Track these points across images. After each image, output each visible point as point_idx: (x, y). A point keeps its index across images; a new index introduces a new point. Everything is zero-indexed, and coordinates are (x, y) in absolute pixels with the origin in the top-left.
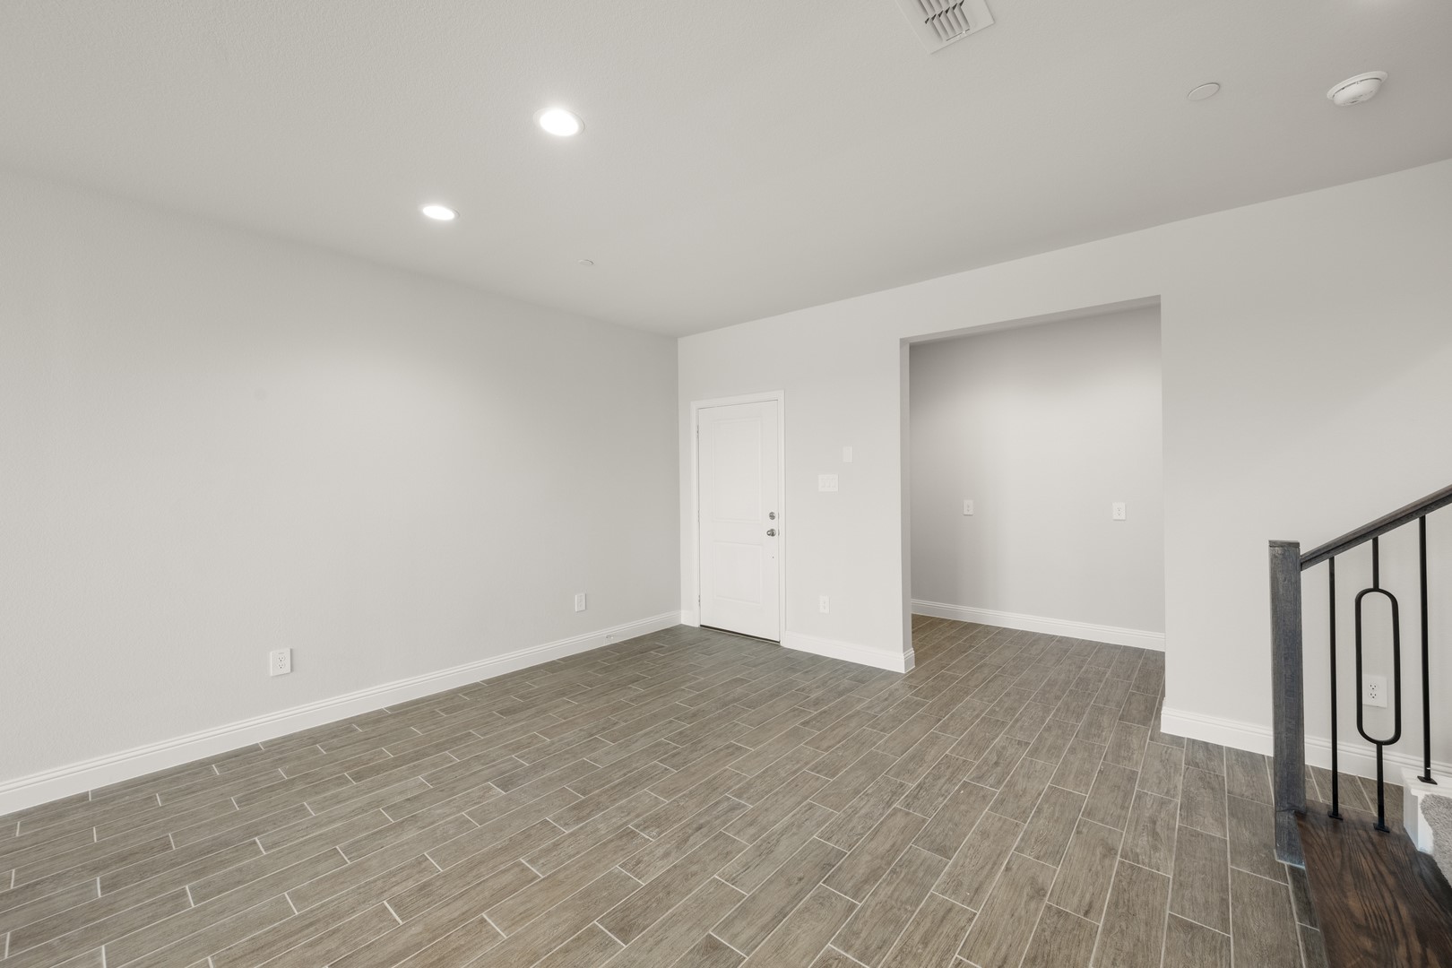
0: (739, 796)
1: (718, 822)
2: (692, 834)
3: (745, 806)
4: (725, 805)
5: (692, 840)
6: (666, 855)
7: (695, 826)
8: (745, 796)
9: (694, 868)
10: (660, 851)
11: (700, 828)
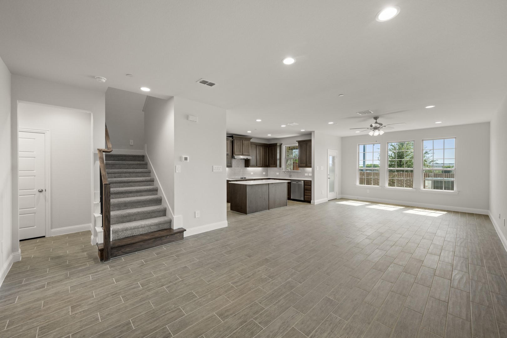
0: (232, 287)
1: (243, 279)
2: (251, 275)
3: (231, 283)
4: (238, 284)
5: (251, 274)
6: (259, 271)
7: (250, 278)
8: (230, 287)
9: (251, 268)
10: (260, 272)
11: (249, 277)
